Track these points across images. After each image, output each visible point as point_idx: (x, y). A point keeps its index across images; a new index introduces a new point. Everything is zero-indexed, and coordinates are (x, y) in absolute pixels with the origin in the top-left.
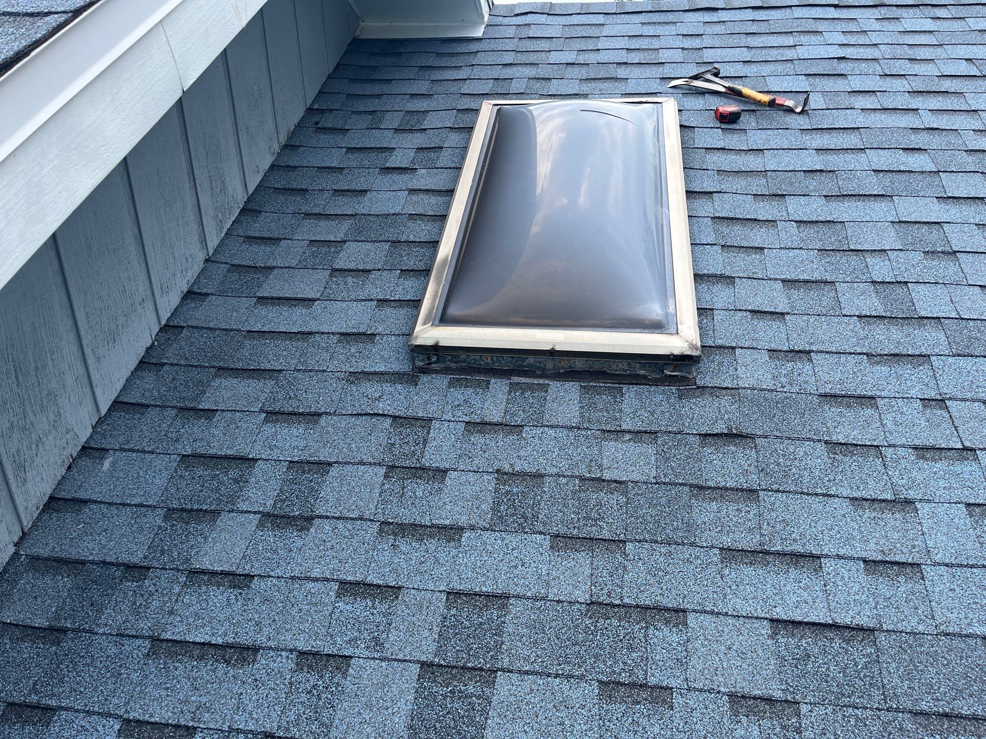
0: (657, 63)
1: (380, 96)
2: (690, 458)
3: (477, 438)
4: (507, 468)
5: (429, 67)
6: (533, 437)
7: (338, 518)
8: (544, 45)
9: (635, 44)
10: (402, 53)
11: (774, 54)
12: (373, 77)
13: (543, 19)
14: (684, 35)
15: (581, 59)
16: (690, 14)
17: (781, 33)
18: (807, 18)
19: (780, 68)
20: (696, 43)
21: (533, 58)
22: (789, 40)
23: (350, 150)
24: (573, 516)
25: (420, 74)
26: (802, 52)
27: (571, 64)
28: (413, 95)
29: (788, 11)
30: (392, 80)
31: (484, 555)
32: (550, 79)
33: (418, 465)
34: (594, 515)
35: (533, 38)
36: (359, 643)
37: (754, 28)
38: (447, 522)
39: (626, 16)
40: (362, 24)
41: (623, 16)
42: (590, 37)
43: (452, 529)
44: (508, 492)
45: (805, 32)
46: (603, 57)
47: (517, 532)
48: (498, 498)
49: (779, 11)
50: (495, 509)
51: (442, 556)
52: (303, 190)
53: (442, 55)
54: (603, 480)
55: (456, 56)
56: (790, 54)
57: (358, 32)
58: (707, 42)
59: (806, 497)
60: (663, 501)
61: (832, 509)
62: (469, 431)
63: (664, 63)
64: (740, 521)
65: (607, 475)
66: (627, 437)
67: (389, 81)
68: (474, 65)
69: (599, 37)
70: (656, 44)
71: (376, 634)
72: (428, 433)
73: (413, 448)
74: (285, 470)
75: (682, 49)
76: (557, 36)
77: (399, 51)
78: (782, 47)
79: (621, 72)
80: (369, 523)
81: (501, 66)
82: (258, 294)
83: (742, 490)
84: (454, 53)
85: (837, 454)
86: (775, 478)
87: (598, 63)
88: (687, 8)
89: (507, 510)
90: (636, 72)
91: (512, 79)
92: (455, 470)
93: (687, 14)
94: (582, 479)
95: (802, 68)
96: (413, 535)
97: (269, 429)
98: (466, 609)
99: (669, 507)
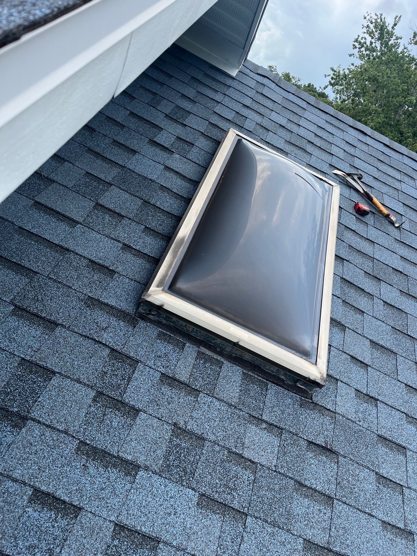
0: (329, 153)
1: (162, 84)
2: (299, 457)
3: (165, 389)
4: (182, 424)
5: (198, 80)
6: (204, 403)
7: (48, 426)
8: (270, 104)
9: (320, 133)
11: (389, 181)
13: (273, 86)
14: (346, 142)
15: (289, 126)
16: (352, 129)
17: (395, 168)
18: (409, 166)
19: (391, 192)
20: (352, 150)
21: (262, 110)
22: (398, 176)
23: (132, 114)
24: (217, 481)
25: (191, 82)
26: (404, 187)
27: (282, 126)
28: (183, 95)
29: (401, 156)
31: (150, 496)
32: (268, 130)
33: (120, 399)
34: (231, 485)
35: (264, 95)
37: (382, 158)
38: (129, 458)
39: (319, 111)
41: (317, 110)
42: (296, 114)
43: (131, 464)
44: (178, 445)
45: (407, 175)
46: (302, 132)
47: (177, 483)
48: (170, 447)
49: (397, 154)
50: (166, 458)
51: (118, 486)
53: (208, 76)
54: (243, 457)
55: (216, 82)
56: (397, 185)
58: (357, 153)
59: (359, 513)
60: (277, 487)
61: (371, 526)
62: (162, 381)
63: (333, 155)
64: (319, 520)
65: (246, 454)
66: (264, 426)
68: (226, 95)
69: (301, 117)
70: (330, 139)
72: (133, 372)
73: (119, 381)
74: (16, 364)
75: (344, 150)
76: (278, 102)
78: (394, 178)
79: (309, 148)
80: (71, 439)
81: (242, 105)
82: (36, 199)
83: (324, 495)
84: (216, 79)
85: (380, 484)
86: (345, 492)
87: (298, 135)
88: (352, 125)
89: (174, 461)
90: (316, 152)
91: (247, 118)
92: (145, 412)
93: (350, 129)
94: (230, 451)
95: (402, 197)
96: (101, 460)
97: (13, 322)
98: (125, 543)
99: (279, 494)
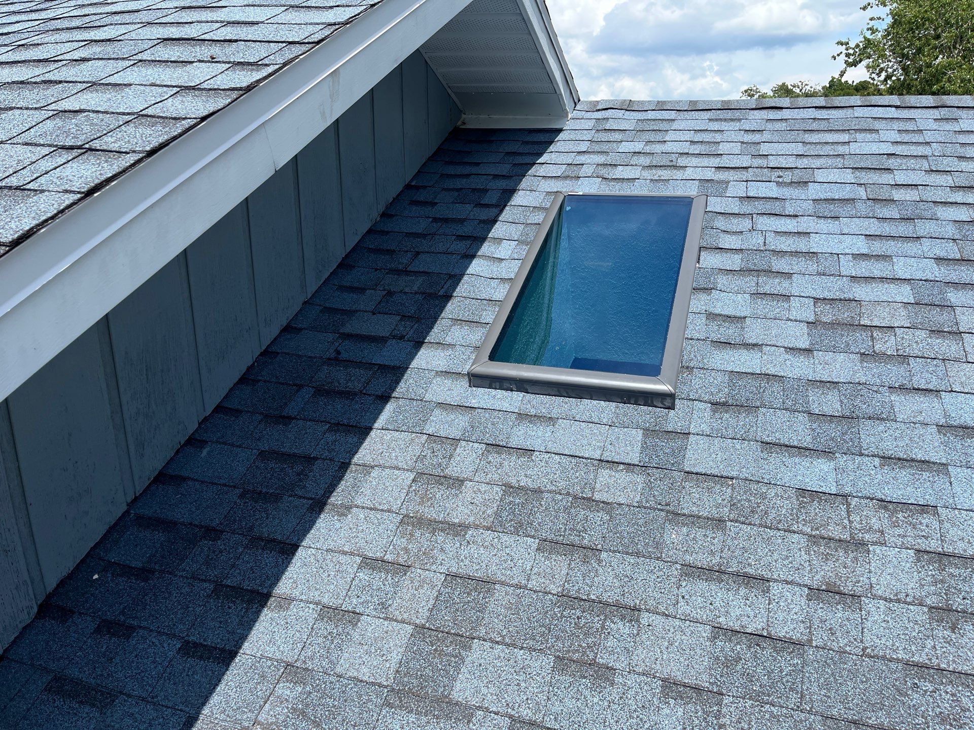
0: (716, 155)
1: (468, 176)
3: (494, 458)
4: (514, 482)
5: (513, 153)
6: (541, 461)
7: (371, 509)
8: (617, 136)
9: (698, 137)
10: (494, 141)
11: (828, 150)
12: (466, 160)
13: (620, 113)
14: (746, 131)
15: (648, 149)
16: (756, 112)
17: (838, 130)
18: (867, 117)
19: (830, 161)
20: (757, 137)
21: (605, 147)
22: (845, 137)
23: (436, 220)
24: (561, 526)
25: (505, 158)
26: (854, 148)
27: (638, 153)
28: (496, 176)
29: (850, 111)
30: (480, 163)
31: (481, 549)
32: (616, 165)
33: (442, 474)
34: (579, 527)
35: (609, 130)
36: (370, 605)
37: (815, 126)
38: (457, 521)
39: (697, 113)
40: (464, 116)
41: (693, 112)
42: (660, 130)
43: (459, 526)
44: (510, 503)
45: (862, 130)
46: (668, 147)
47: (512, 534)
48: (502, 506)
49: (840, 111)
50: (497, 514)
51: (447, 547)
52: (390, 250)
53: (527, 143)
54: (593, 500)
56: (841, 149)
57: (459, 123)
58: (766, 136)
59: (769, 531)
60: (641, 522)
61: (790, 542)
62: (488, 451)
63: (722, 155)
64: (704, 544)
65: (597, 497)
66: (622, 467)
67: (478, 164)
68: (552, 152)
69: (668, 131)
70: (718, 137)
71: (384, 600)
72: (455, 449)
73: (440, 460)
74: (337, 468)
75: (742, 143)
76: (631, 129)
77: (492, 139)
78: (836, 143)
79: (683, 161)
80: (394, 515)
81: (576, 154)
82: (341, 331)
83: (713, 519)
84: (538, 142)
85: (806, 499)
86: (744, 512)
87: (663, 153)
88: (754, 107)
89: (507, 516)
90: (695, 161)
91: (583, 164)
92: (471, 481)
93: (752, 112)
94: (575, 497)
95: (849, 162)
96: (427, 528)
97: (330, 437)
98: (458, 589)
99: (644, 528)
